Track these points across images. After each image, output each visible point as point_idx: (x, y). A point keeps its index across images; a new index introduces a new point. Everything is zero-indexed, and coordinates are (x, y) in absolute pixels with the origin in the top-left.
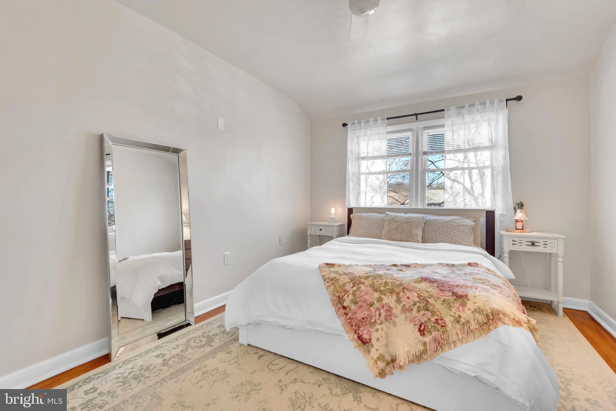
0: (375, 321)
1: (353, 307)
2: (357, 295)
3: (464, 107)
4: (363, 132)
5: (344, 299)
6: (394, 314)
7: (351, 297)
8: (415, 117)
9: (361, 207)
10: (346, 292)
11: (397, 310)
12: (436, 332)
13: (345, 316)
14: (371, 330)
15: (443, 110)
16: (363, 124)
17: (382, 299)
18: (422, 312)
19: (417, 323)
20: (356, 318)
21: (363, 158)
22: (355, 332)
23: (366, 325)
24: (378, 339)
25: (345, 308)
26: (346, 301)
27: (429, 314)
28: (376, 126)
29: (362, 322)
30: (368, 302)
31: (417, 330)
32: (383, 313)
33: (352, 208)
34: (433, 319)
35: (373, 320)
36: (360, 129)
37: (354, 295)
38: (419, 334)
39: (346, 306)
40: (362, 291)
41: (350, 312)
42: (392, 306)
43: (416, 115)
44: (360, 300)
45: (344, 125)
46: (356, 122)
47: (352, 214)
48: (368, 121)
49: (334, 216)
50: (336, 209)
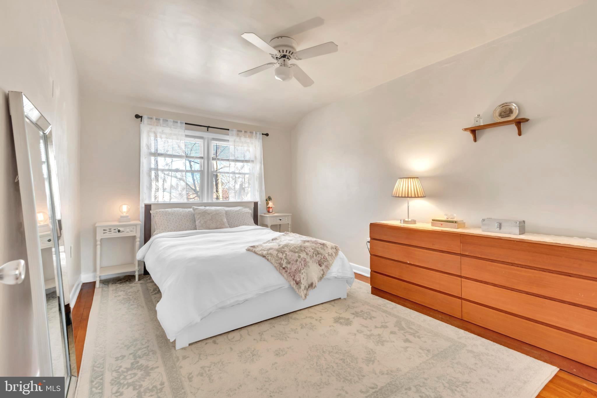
0: (301, 269)
1: (289, 266)
2: (288, 259)
3: (241, 131)
4: (159, 129)
5: (282, 263)
6: (308, 261)
7: (285, 261)
8: (207, 128)
9: (159, 203)
10: (281, 259)
11: (308, 260)
12: (325, 263)
13: (286, 273)
14: (300, 274)
15: (228, 130)
16: (161, 121)
17: (300, 256)
18: (318, 256)
19: (317, 262)
20: (292, 272)
21: (161, 155)
22: (293, 280)
23: (297, 273)
24: (303, 278)
25: (284, 268)
26: (284, 264)
27: (320, 255)
28: (174, 127)
29: (295, 272)
30: (295, 260)
31: (318, 265)
32: (302, 262)
33: (151, 205)
34: (322, 257)
35: (300, 269)
36: (157, 125)
37: (286, 259)
38: (319, 266)
39: (284, 267)
40: (289, 255)
41: (288, 269)
42: (305, 258)
43: (208, 127)
44: (291, 261)
45: (137, 116)
46: (154, 118)
47: (150, 211)
48: (167, 121)
49: (126, 214)
50: (129, 206)
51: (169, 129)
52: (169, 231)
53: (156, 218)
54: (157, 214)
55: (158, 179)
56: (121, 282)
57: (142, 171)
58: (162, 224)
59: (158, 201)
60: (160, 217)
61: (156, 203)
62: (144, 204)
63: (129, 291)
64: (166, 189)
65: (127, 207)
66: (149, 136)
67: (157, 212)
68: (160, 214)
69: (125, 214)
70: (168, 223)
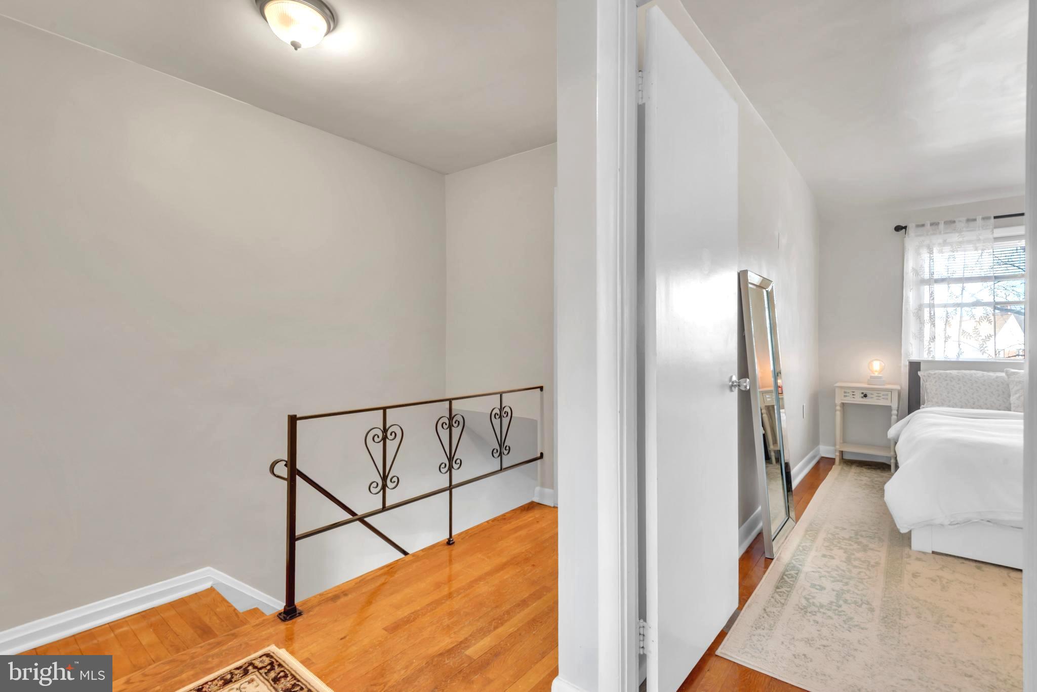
4: (938, 239)
9: (936, 360)
16: (942, 226)
33: (920, 363)
36: (934, 234)
45: (898, 228)
46: (928, 223)
47: (919, 372)
48: (954, 222)
49: (879, 373)
50: (882, 363)
51: (958, 236)
52: (949, 406)
53: (928, 383)
54: (929, 377)
55: (934, 321)
56: (870, 467)
57: (907, 310)
58: (937, 394)
59: (933, 357)
60: (936, 382)
61: (930, 359)
62: (908, 360)
63: (876, 479)
64: (949, 337)
65: (880, 364)
66: (918, 254)
67: (930, 373)
68: (935, 378)
69: (876, 374)
70: (948, 393)
